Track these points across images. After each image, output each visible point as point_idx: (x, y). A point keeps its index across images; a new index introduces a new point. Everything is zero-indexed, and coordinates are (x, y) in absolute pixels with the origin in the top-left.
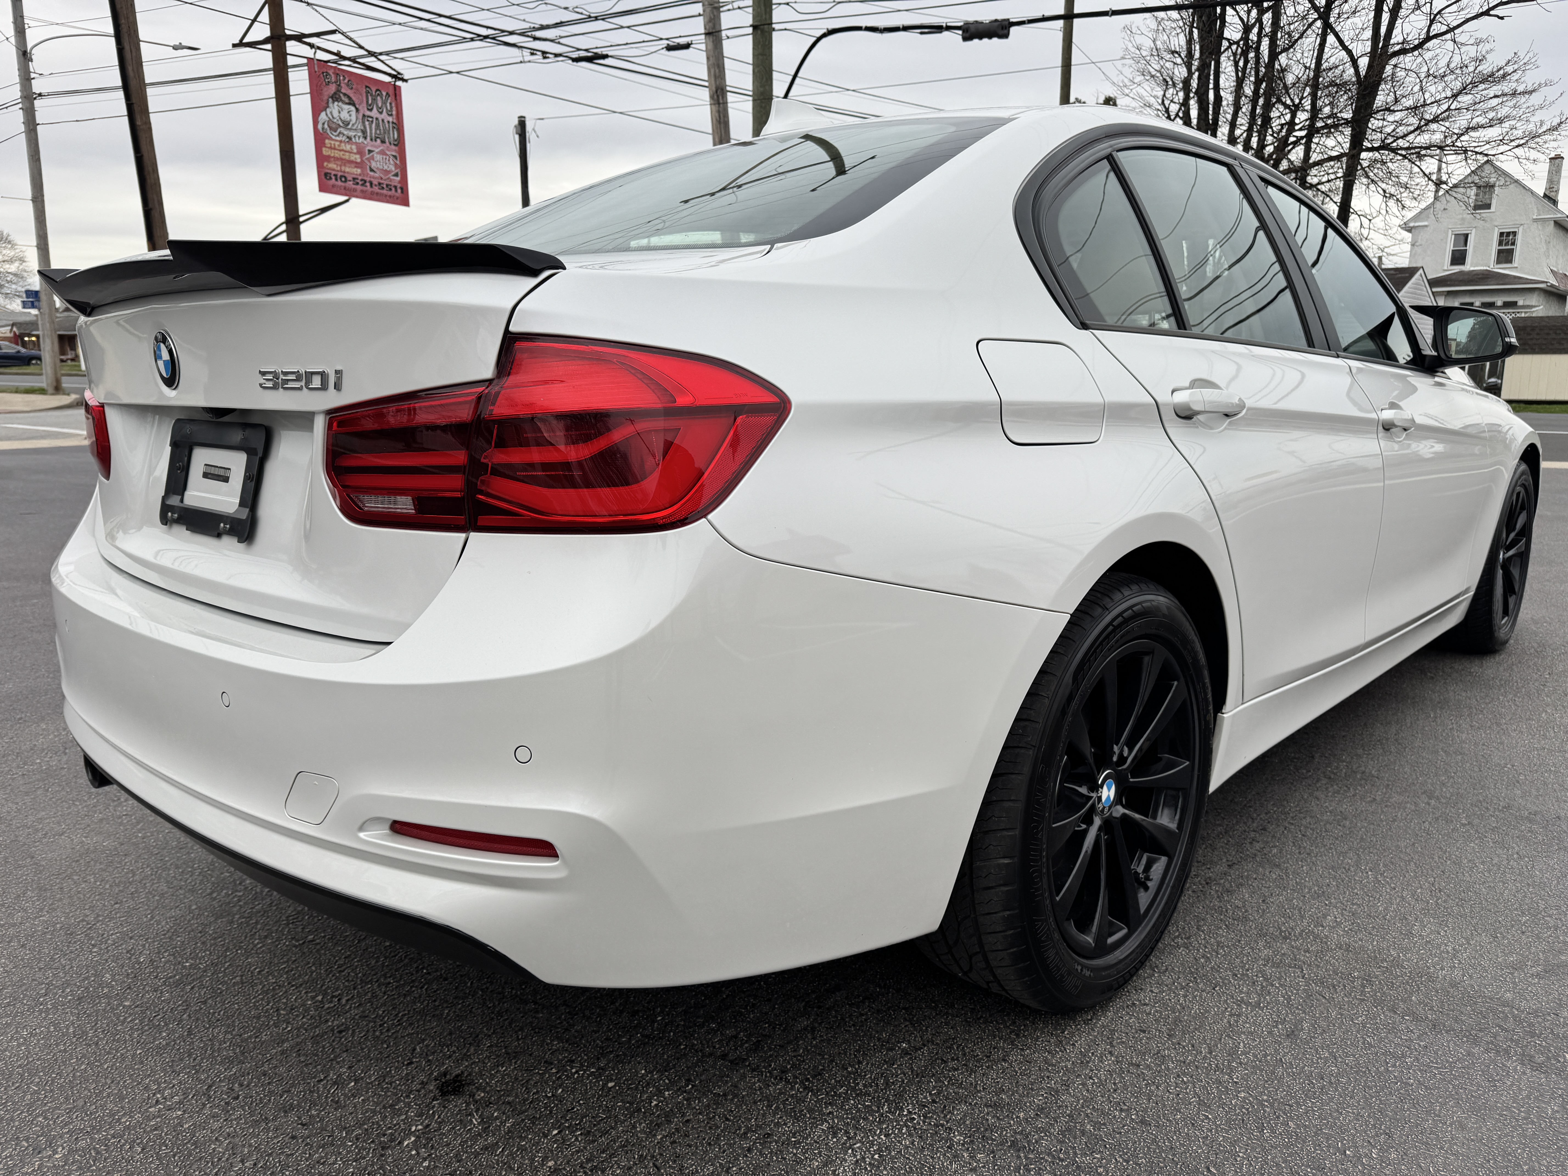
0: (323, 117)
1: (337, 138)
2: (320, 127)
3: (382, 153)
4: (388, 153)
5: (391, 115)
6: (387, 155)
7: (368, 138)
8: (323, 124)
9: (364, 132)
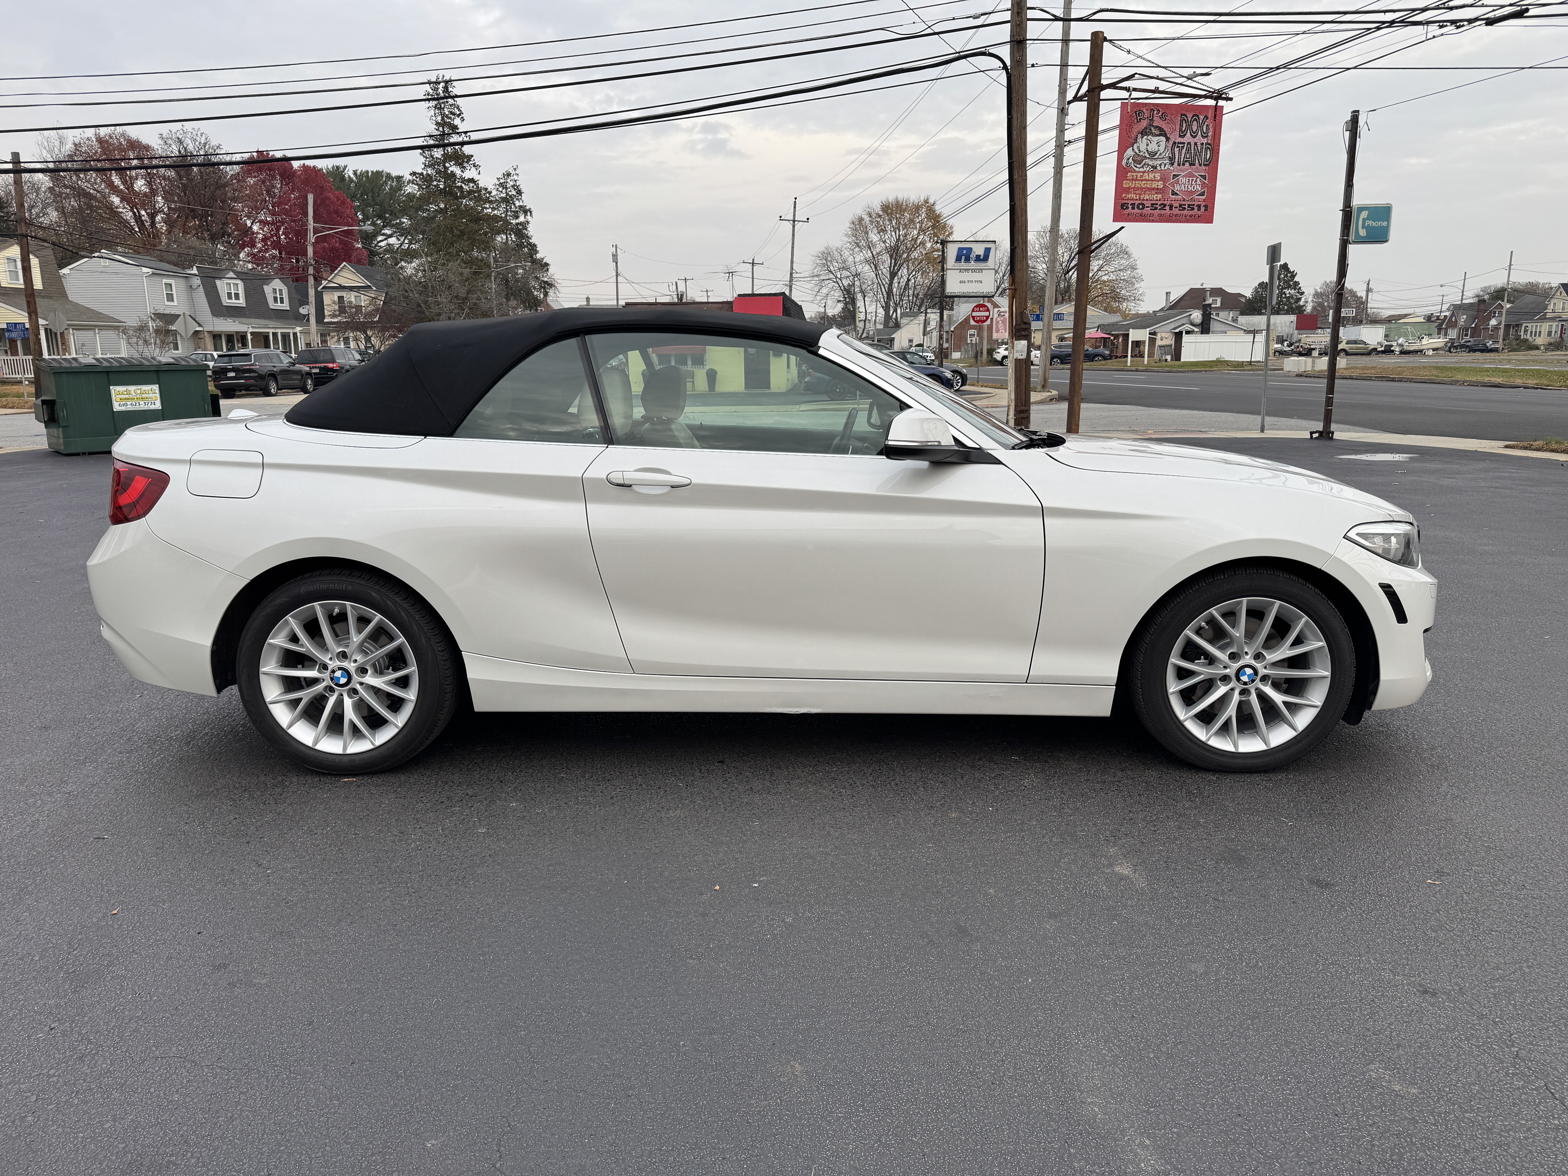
0: (1129, 152)
1: (1141, 170)
2: (1124, 162)
3: (1191, 175)
4: (1196, 174)
5: (1207, 137)
6: (1194, 176)
7: (1176, 164)
8: (1128, 159)
9: (1172, 159)
